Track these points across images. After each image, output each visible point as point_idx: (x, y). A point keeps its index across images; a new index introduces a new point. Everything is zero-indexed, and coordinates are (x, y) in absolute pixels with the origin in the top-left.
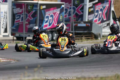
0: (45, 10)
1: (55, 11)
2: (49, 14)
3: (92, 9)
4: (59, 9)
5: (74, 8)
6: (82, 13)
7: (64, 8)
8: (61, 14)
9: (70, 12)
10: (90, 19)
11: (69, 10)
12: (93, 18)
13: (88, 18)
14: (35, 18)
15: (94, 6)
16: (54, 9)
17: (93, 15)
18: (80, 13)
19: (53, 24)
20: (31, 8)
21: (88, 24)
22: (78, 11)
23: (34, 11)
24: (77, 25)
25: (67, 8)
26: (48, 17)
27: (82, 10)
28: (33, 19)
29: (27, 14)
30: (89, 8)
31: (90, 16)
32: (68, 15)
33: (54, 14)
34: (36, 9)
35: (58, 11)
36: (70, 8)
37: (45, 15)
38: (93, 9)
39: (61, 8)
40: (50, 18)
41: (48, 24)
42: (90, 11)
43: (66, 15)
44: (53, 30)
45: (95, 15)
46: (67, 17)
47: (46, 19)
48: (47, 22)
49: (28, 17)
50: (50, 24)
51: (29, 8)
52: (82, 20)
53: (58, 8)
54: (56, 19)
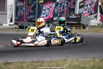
0: (43, 4)
1: (51, 5)
2: (46, 7)
3: (82, 4)
4: (55, 3)
5: (67, 3)
6: (74, 7)
7: (59, 3)
8: (56, 8)
9: (64, 6)
10: (80, 12)
11: (63, 4)
12: (83, 11)
13: (79, 11)
14: (34, 11)
15: (84, 1)
16: (50, 4)
17: (83, 8)
18: (72, 7)
19: (50, 15)
20: (31, 2)
21: (78, 16)
22: (70, 5)
23: (33, 5)
24: (69, 17)
25: (62, 3)
26: (45, 10)
27: (74, 5)
28: (32, 11)
29: (28, 7)
30: (80, 3)
31: (80, 9)
32: (62, 8)
33: (51, 7)
34: (35, 3)
35: (53, 5)
36: (64, 3)
37: (43, 8)
38: (84, 4)
39: (57, 2)
40: (47, 11)
41: (45, 15)
42: (80, 5)
43: (60, 8)
44: (49, 21)
45: (84, 9)
46: (62, 10)
47: (43, 12)
48: (44, 14)
49: (28, 10)
50: (47, 16)
51: (30, 2)
52: (74, 13)
53: (53, 2)
54: (52, 12)
